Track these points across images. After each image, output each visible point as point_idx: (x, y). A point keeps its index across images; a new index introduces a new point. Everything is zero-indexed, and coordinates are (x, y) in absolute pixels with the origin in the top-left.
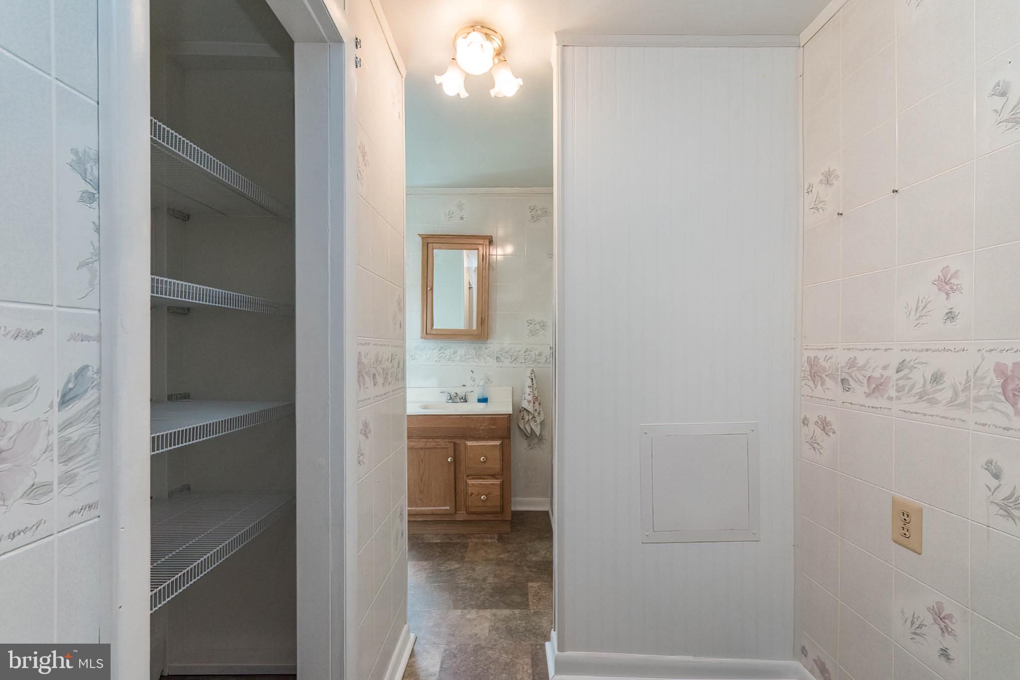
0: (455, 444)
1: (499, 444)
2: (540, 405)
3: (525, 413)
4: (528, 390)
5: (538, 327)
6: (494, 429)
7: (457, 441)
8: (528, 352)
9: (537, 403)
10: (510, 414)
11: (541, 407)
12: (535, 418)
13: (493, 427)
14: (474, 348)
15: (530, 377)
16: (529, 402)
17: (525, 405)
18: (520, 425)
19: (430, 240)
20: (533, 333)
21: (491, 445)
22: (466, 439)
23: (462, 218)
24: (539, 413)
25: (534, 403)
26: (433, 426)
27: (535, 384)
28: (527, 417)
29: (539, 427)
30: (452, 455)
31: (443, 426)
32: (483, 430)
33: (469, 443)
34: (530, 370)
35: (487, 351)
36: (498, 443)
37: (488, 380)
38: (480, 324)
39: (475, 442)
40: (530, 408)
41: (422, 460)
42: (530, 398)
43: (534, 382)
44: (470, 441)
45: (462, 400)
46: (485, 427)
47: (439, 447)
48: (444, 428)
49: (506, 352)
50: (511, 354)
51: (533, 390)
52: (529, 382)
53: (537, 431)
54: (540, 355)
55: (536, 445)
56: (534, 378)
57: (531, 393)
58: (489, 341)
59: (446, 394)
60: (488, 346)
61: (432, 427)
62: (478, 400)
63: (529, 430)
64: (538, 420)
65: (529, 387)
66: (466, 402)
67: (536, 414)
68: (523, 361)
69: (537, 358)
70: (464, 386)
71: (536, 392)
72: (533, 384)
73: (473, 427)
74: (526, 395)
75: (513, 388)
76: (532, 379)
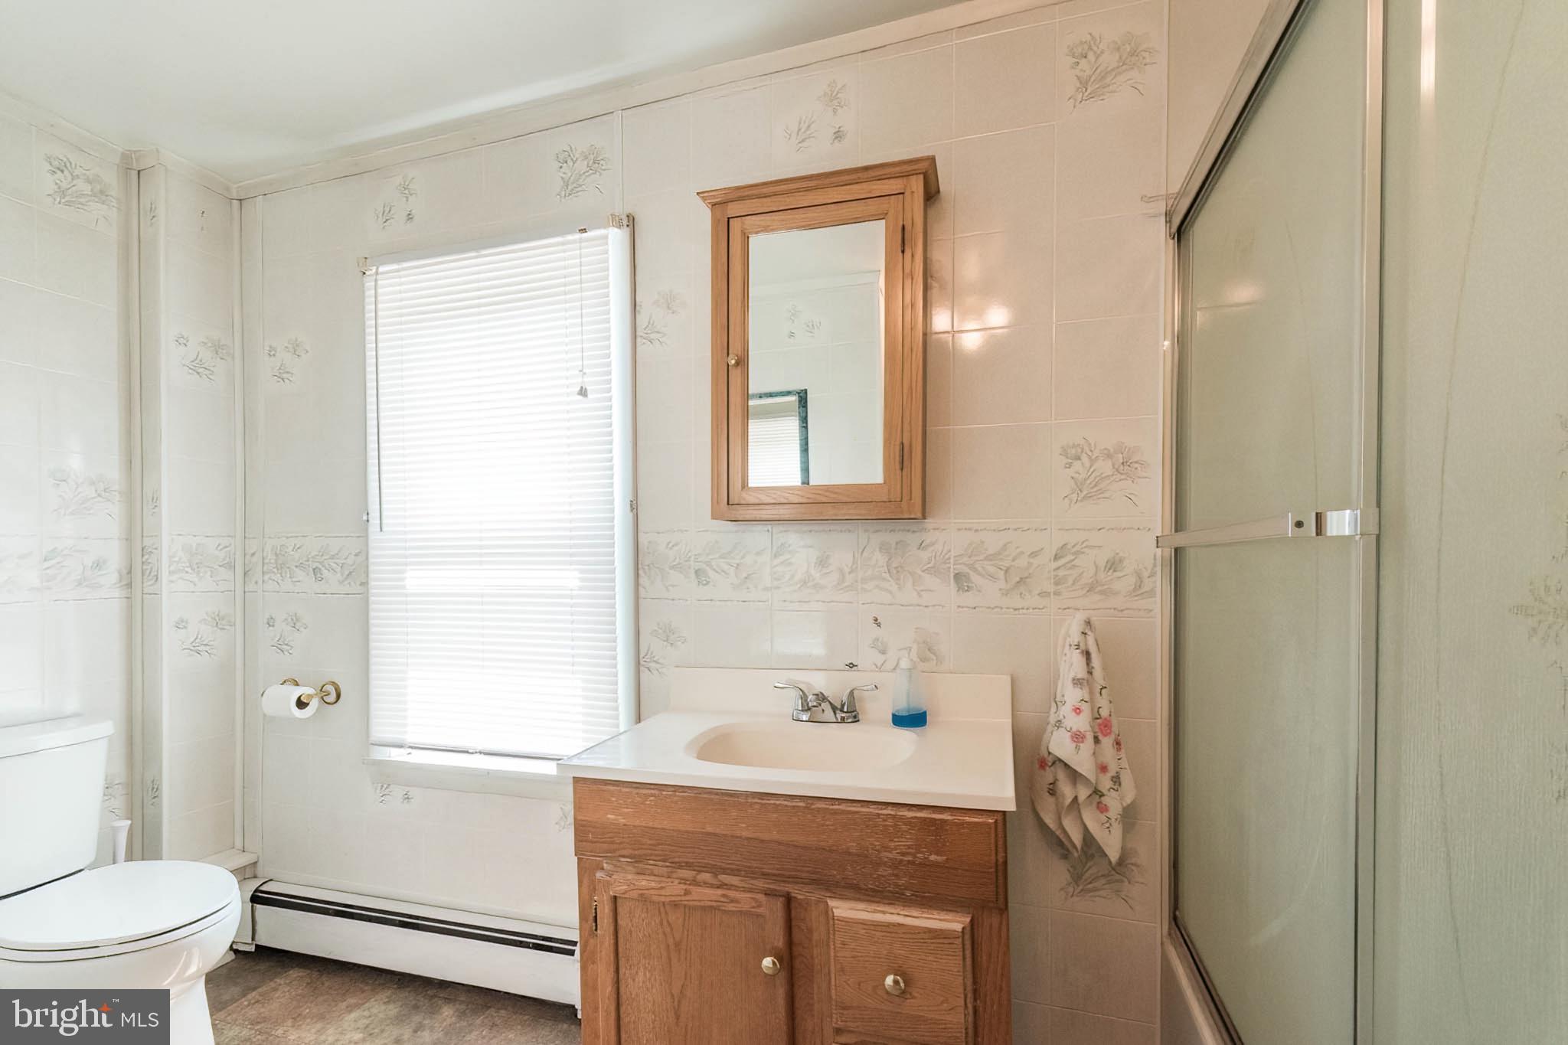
0: (789, 900)
1: (957, 927)
2: (1119, 750)
3: (1061, 775)
4: (1072, 695)
5: (1105, 467)
6: (935, 864)
7: (799, 893)
8: (1070, 557)
9: (1107, 742)
10: (1004, 813)
11: (1122, 754)
12: (1102, 795)
13: (933, 857)
14: (884, 548)
15: (1078, 646)
16: (1078, 737)
17: (1060, 745)
18: (1042, 815)
19: (733, 209)
20: (1089, 490)
21: (930, 931)
22: (827, 890)
23: (838, 135)
24: (1116, 780)
25: (1097, 740)
26: (709, 829)
27: (1098, 673)
28: (1067, 791)
29: (1117, 830)
30: (780, 942)
31: (745, 834)
32: (896, 864)
33: (843, 909)
34: (1080, 617)
35: (924, 555)
36: (954, 923)
37: (928, 651)
38: (898, 466)
39: (861, 906)
40: (1084, 763)
41: (677, 945)
42: (1081, 723)
43: (1096, 661)
44: (842, 898)
45: (839, 715)
46: (903, 854)
47: (731, 907)
48: (748, 839)
49: (987, 558)
50: (1006, 564)
51: (1091, 693)
52: (1074, 665)
53: (1112, 844)
54: (1113, 565)
55: (1103, 881)
56: (1093, 649)
57: (1085, 707)
58: (929, 523)
59: (794, 694)
60: (929, 537)
61: (709, 834)
62: (894, 716)
63: (1077, 837)
64: (1114, 804)
65: (1077, 682)
66: (856, 719)
67: (1105, 784)
68: (1051, 588)
69: (1102, 576)
70: (852, 666)
71: (1103, 702)
72: (1090, 673)
73: (853, 847)
74: (1066, 710)
75: (1013, 682)
76: (1087, 654)
